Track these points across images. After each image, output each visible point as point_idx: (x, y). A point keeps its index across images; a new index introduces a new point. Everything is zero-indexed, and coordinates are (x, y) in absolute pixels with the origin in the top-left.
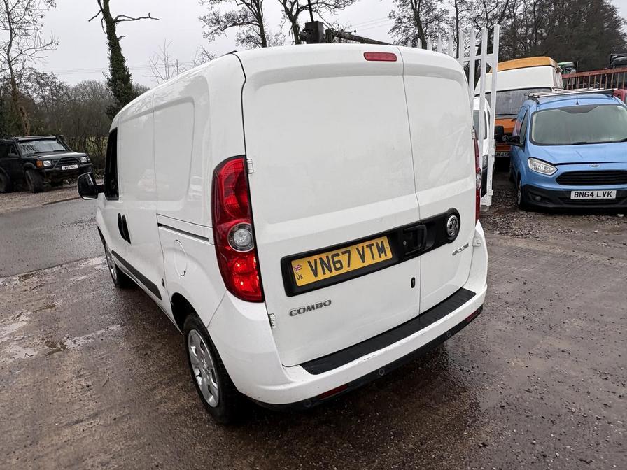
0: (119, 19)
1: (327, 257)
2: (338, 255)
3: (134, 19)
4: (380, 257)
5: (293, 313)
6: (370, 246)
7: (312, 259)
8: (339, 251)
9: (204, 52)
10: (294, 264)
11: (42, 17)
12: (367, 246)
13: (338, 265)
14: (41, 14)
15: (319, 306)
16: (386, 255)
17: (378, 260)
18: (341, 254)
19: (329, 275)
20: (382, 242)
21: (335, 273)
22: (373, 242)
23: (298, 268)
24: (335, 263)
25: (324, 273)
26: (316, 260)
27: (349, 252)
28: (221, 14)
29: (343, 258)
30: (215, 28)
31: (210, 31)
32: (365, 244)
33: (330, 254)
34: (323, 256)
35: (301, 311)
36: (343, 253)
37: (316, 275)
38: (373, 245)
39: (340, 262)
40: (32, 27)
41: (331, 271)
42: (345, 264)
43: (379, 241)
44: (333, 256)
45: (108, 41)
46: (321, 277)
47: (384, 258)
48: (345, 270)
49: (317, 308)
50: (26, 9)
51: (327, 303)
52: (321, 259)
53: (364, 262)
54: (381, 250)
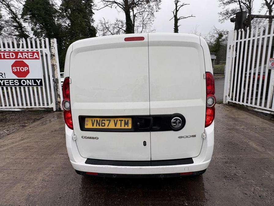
0: (180, 18)
1: (100, 120)
2: (105, 120)
3: (186, 18)
4: (125, 126)
5: (83, 137)
6: (121, 121)
7: (93, 119)
8: (106, 119)
9: (215, 29)
10: (86, 119)
11: (153, 21)
12: (119, 120)
13: (103, 125)
14: (153, 20)
15: (93, 138)
16: (128, 126)
17: (123, 127)
18: (106, 120)
19: (98, 127)
20: (128, 120)
21: (101, 127)
22: (124, 119)
23: (87, 121)
24: (102, 123)
25: (96, 126)
26: (95, 120)
27: (110, 121)
28: (230, 10)
29: (107, 123)
30: (225, 17)
31: (223, 18)
32: (119, 119)
33: (101, 119)
34: (98, 119)
35: (86, 138)
36: (107, 120)
37: (93, 126)
38: (123, 120)
39: (104, 123)
40: (149, 25)
41: (99, 126)
42: (106, 125)
43: (126, 120)
44: (102, 121)
45: (174, 27)
46: (95, 127)
47: (126, 127)
48: (106, 127)
49: (92, 139)
50: (149, 19)
51: (97, 138)
52: (97, 120)
53: (116, 126)
54: (126, 124)
